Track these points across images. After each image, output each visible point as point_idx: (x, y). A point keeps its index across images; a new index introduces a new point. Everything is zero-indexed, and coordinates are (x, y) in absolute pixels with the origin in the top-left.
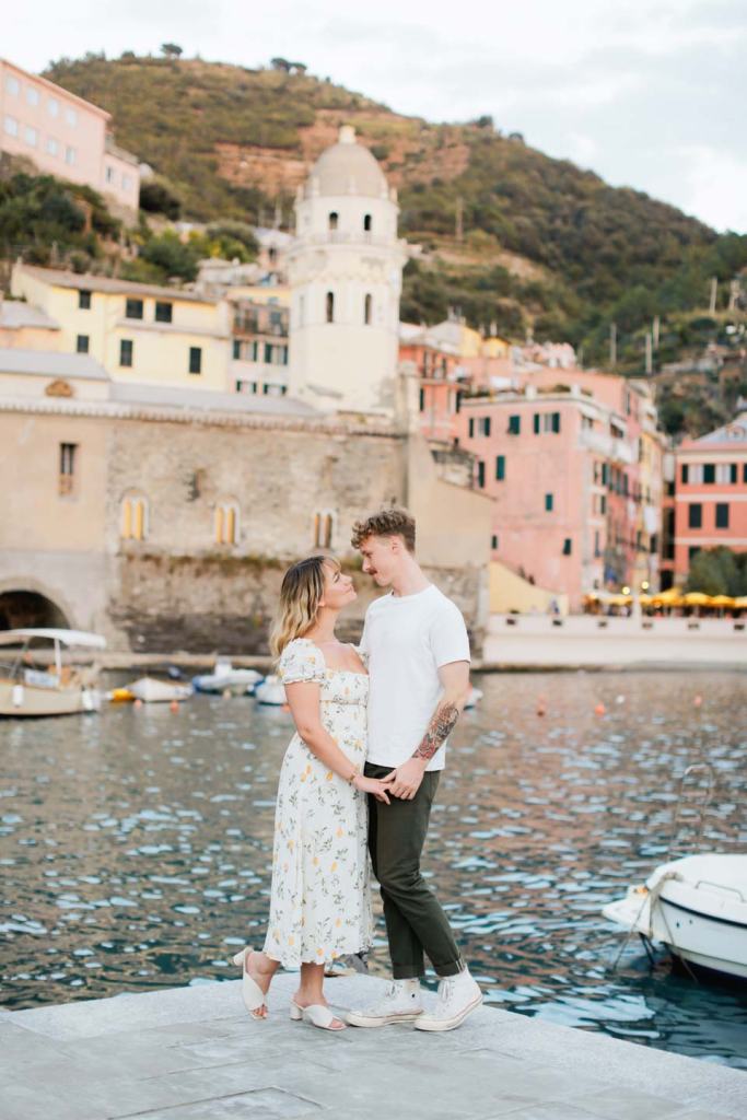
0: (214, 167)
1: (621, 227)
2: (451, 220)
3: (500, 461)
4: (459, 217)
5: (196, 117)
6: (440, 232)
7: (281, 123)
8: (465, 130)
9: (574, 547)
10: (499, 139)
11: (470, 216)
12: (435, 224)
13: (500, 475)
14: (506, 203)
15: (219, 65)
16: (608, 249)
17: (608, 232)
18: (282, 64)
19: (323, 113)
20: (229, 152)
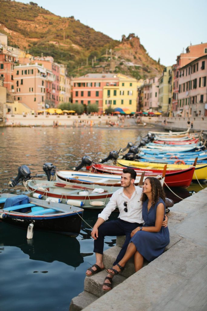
0: (16, 25)
1: (97, 39)
2: (62, 37)
3: (22, 80)
4: (64, 37)
5: (13, 14)
6: (61, 39)
7: (30, 16)
8: (68, 19)
9: (37, 99)
10: (75, 21)
11: (67, 36)
12: (59, 37)
13: (22, 83)
14: (74, 34)
15: (18, 3)
16: (94, 44)
17: (95, 40)
18: (32, 3)
19: (40, 14)
20: (20, 21)
